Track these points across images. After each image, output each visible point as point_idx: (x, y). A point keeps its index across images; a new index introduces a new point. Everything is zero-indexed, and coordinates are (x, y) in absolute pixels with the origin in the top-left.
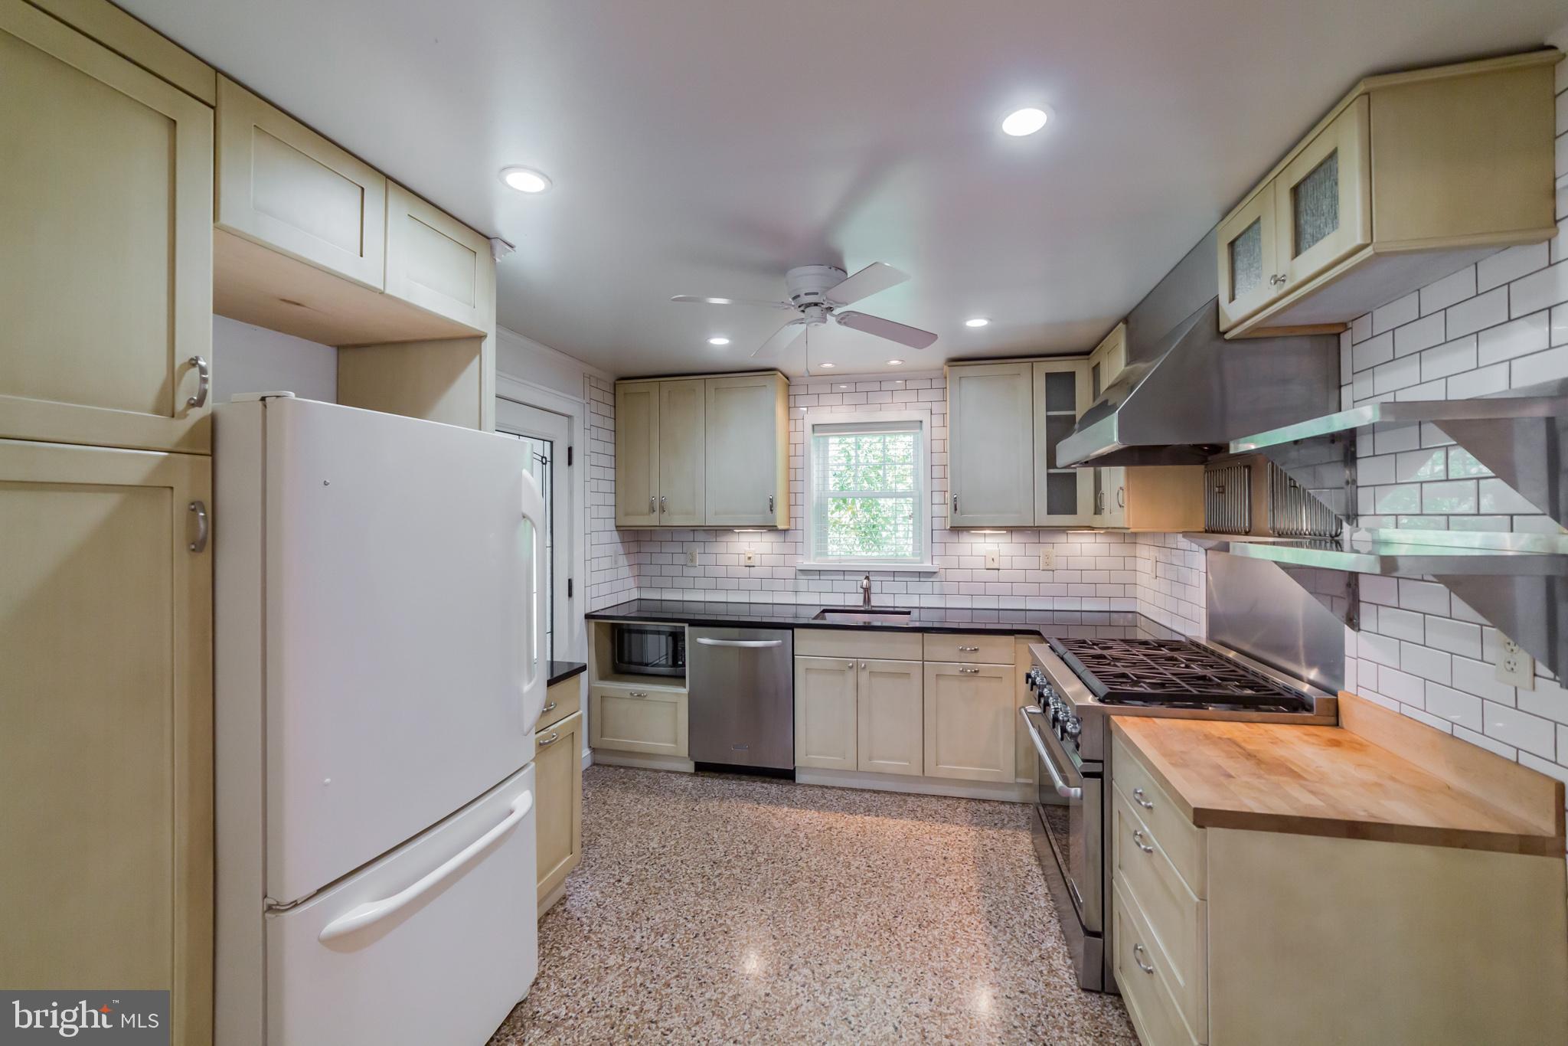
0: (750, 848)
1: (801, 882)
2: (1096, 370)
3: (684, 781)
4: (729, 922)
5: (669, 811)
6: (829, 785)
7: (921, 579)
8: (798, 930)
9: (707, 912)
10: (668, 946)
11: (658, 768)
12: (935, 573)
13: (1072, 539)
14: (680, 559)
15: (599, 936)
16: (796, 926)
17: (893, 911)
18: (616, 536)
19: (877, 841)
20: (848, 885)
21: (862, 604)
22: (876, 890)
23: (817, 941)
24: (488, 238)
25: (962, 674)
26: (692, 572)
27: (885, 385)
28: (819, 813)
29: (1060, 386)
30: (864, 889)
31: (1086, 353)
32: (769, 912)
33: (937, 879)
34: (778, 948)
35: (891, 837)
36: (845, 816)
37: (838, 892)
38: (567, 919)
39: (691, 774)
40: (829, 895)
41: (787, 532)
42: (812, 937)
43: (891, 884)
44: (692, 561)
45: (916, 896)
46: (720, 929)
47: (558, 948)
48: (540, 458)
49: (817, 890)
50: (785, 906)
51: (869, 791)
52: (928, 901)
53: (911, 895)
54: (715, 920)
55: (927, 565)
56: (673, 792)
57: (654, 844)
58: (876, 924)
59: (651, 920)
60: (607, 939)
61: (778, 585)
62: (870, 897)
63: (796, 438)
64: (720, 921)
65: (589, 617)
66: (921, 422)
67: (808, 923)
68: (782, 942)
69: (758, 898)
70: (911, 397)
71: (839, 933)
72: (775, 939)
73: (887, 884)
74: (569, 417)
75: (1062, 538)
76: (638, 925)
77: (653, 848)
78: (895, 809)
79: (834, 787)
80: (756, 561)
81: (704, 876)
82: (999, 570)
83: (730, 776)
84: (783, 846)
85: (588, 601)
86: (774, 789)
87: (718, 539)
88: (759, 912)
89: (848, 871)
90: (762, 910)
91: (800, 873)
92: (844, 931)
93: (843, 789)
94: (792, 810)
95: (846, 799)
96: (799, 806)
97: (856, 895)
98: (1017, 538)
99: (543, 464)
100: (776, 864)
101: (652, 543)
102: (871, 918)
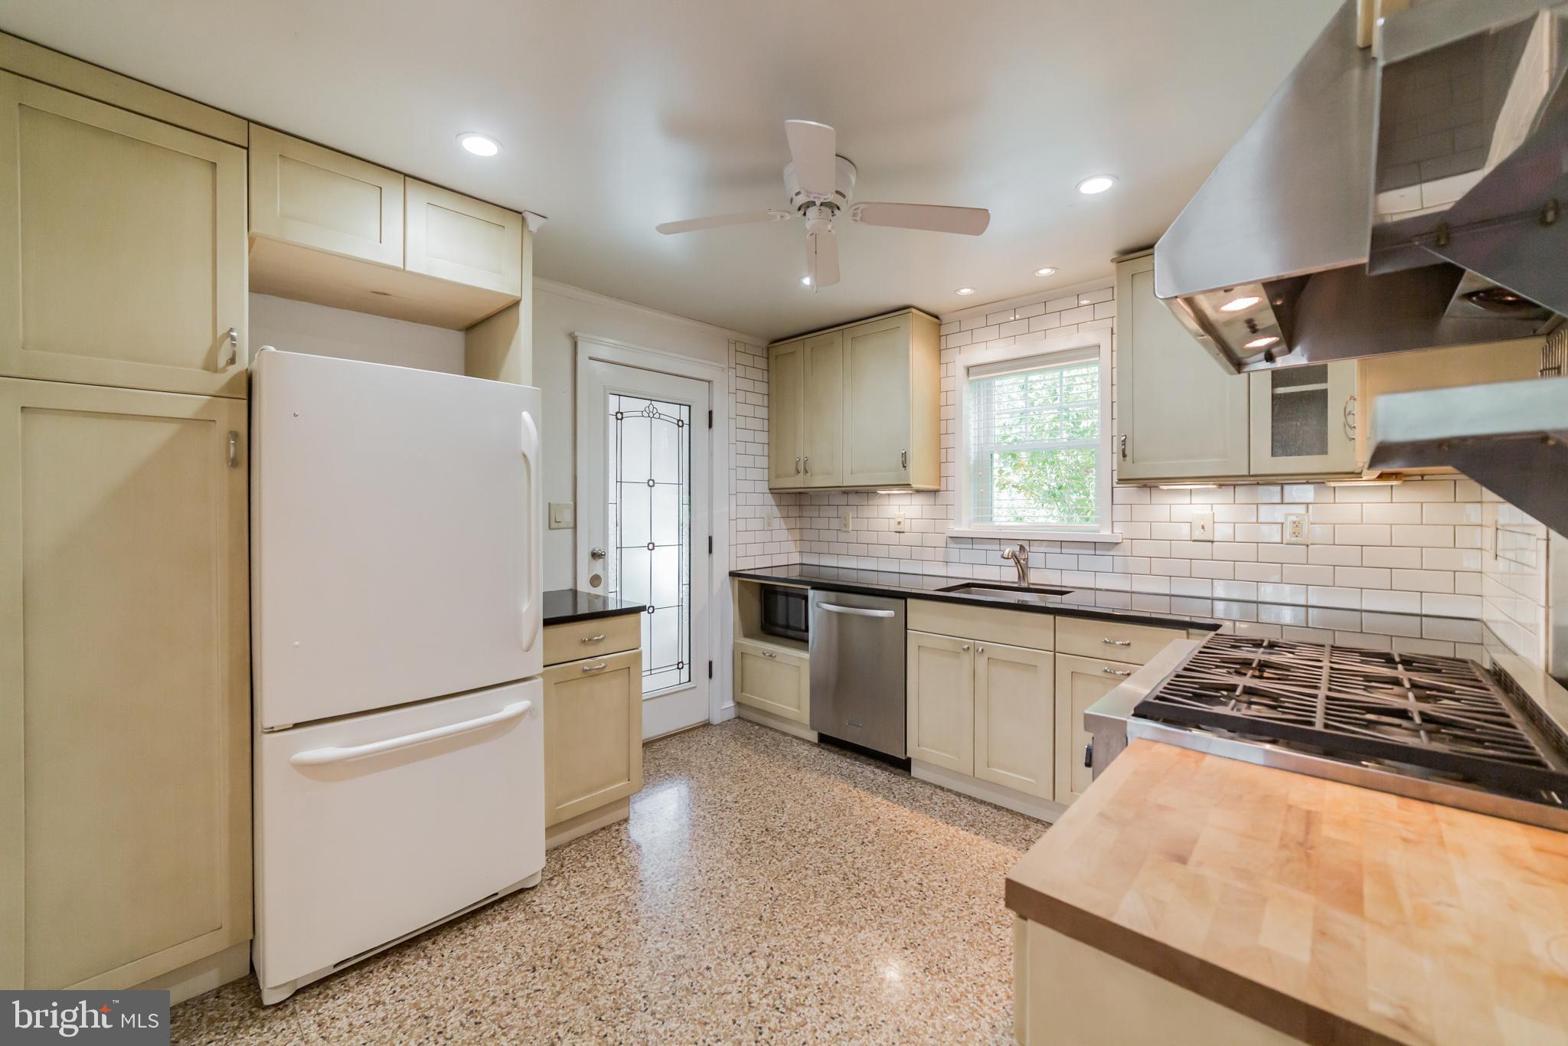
0: (811, 826)
1: (832, 875)
3: (803, 750)
4: (733, 888)
5: (766, 772)
6: (946, 786)
7: (1098, 552)
8: (789, 920)
9: (722, 872)
10: (665, 889)
11: (786, 731)
12: (1116, 544)
13: (1343, 496)
14: (835, 523)
15: (624, 860)
16: (790, 916)
17: (908, 941)
18: (769, 499)
19: (954, 861)
20: (879, 895)
21: (1016, 580)
22: (906, 911)
23: (799, 939)
24: (520, 213)
25: (1107, 675)
26: (842, 537)
27: (1050, 307)
28: (912, 812)
30: (894, 906)
32: (777, 892)
33: (994, 927)
34: (755, 929)
35: (975, 862)
36: (939, 823)
37: (862, 899)
38: (613, 838)
39: (813, 744)
40: (851, 897)
41: (937, 493)
42: (796, 933)
43: (930, 912)
44: (846, 525)
45: (950, 936)
46: (720, 891)
47: (588, 858)
48: (676, 422)
49: (842, 889)
50: (797, 892)
51: (990, 804)
52: (960, 947)
53: (945, 933)
54: (723, 882)
55: (1105, 534)
56: (784, 756)
57: (729, 798)
58: (876, 947)
59: (672, 861)
60: (627, 864)
61: (928, 553)
62: (894, 917)
63: (946, 385)
64: (726, 884)
65: (732, 574)
66: (1099, 346)
67: (805, 918)
68: (764, 925)
69: (778, 876)
70: (1085, 315)
71: (828, 940)
72: (761, 920)
73: (925, 910)
74: (709, 382)
76: (658, 862)
77: (726, 801)
78: (1006, 832)
79: (949, 791)
80: (906, 527)
81: (746, 839)
82: (1213, 542)
83: (849, 754)
84: (846, 834)
85: (733, 559)
86: (882, 776)
87: (870, 502)
88: (768, 889)
89: (893, 881)
90: (772, 888)
91: (838, 866)
92: (835, 940)
93: (959, 794)
94: (885, 802)
95: (954, 806)
96: (895, 800)
97: (880, 909)
98: (1243, 496)
99: (679, 426)
100: (822, 850)
101: (811, 507)
102: (875, 939)
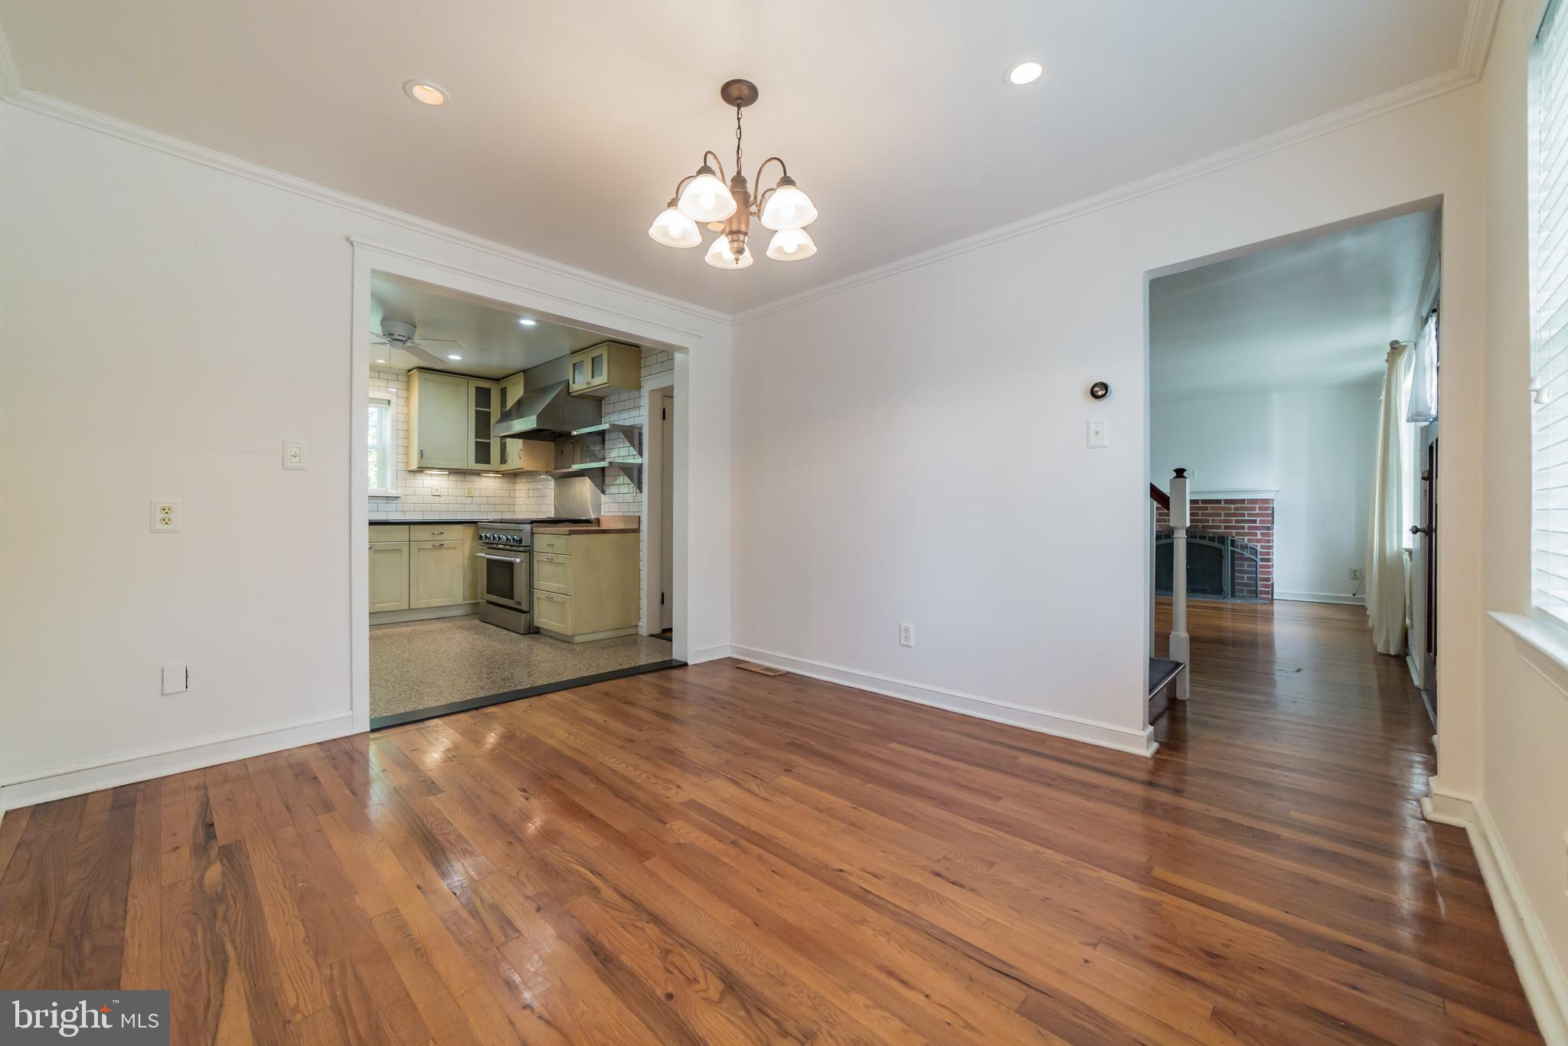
2: (503, 393)
7: (389, 502)
12: (399, 497)
13: (483, 479)
25: (434, 548)
29: (483, 396)
31: (497, 380)
55: (392, 492)
66: (389, 401)
70: (383, 383)
75: (476, 479)
82: (440, 496)
98: (452, 478)
